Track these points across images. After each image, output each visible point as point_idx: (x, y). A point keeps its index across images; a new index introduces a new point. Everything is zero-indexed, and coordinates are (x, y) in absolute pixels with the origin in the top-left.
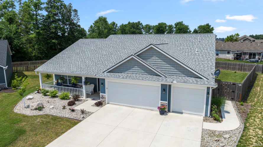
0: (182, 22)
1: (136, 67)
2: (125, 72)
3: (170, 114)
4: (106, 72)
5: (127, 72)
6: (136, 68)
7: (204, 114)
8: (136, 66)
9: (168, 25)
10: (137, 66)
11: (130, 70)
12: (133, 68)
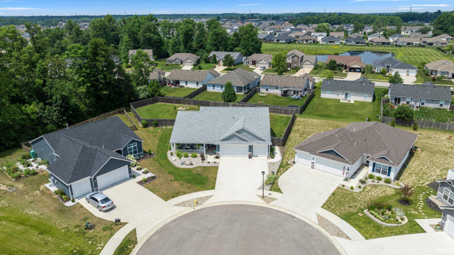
3: (253, 158)
4: (219, 141)
5: (231, 140)
7: (267, 155)
10: (236, 137)
12: (234, 139)
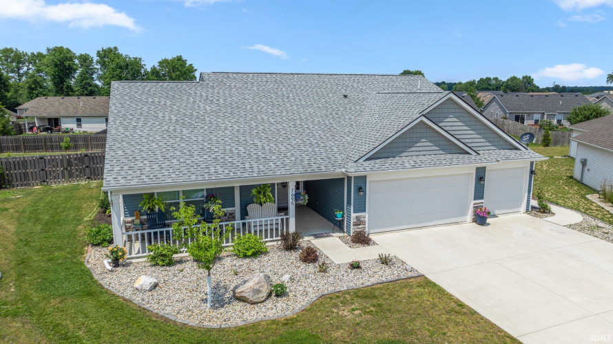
0: (115, 48)
1: (424, 140)
2: (401, 155)
4: (361, 161)
5: (404, 154)
6: (424, 143)
7: (522, 209)
8: (423, 138)
9: (78, 54)
10: (426, 138)
11: (411, 150)
12: (418, 145)
